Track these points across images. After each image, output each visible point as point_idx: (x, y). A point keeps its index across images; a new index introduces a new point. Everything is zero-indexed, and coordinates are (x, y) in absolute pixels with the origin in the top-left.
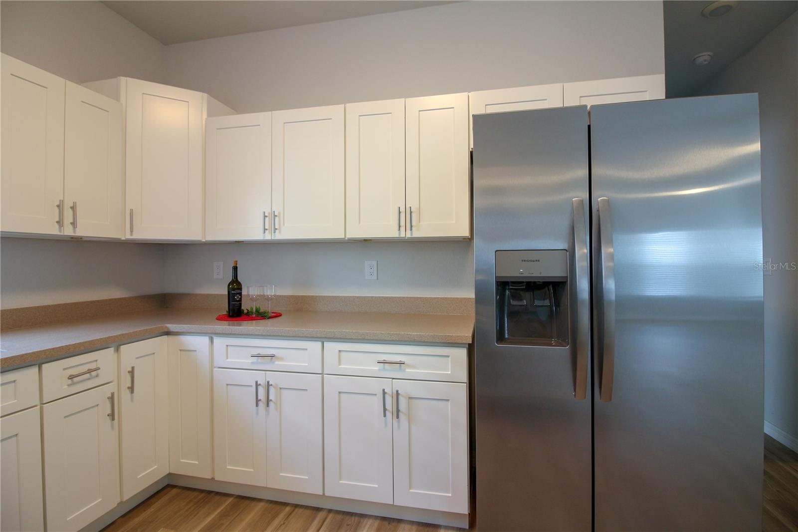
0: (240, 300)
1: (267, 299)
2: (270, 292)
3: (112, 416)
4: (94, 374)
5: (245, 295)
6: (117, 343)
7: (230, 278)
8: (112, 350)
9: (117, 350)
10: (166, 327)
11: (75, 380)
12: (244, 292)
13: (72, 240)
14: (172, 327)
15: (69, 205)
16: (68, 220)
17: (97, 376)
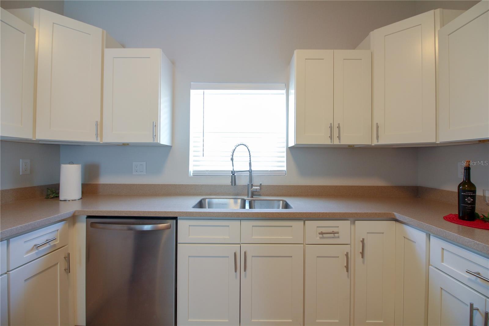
0: (474, 203)
3: (347, 268)
4: (336, 235)
5: (480, 196)
6: (354, 218)
8: (348, 222)
9: (353, 223)
10: (394, 215)
11: (325, 235)
13: (350, 147)
14: (398, 216)
15: (336, 125)
16: (336, 134)
17: (338, 237)
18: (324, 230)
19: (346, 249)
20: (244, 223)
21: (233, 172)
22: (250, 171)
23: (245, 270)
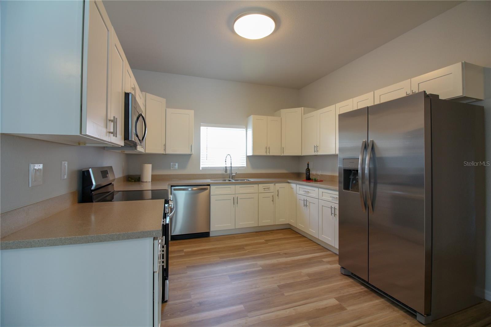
0: (309, 175)
1: (318, 175)
2: (320, 173)
3: (273, 201)
4: (269, 189)
6: (275, 183)
7: (307, 167)
8: (273, 184)
9: (275, 185)
11: (265, 189)
12: (311, 173)
14: (289, 181)
15: (268, 147)
16: (268, 151)
17: (270, 190)
18: (264, 187)
19: (273, 194)
20: (237, 186)
21: (226, 167)
22: (231, 167)
23: (237, 203)
